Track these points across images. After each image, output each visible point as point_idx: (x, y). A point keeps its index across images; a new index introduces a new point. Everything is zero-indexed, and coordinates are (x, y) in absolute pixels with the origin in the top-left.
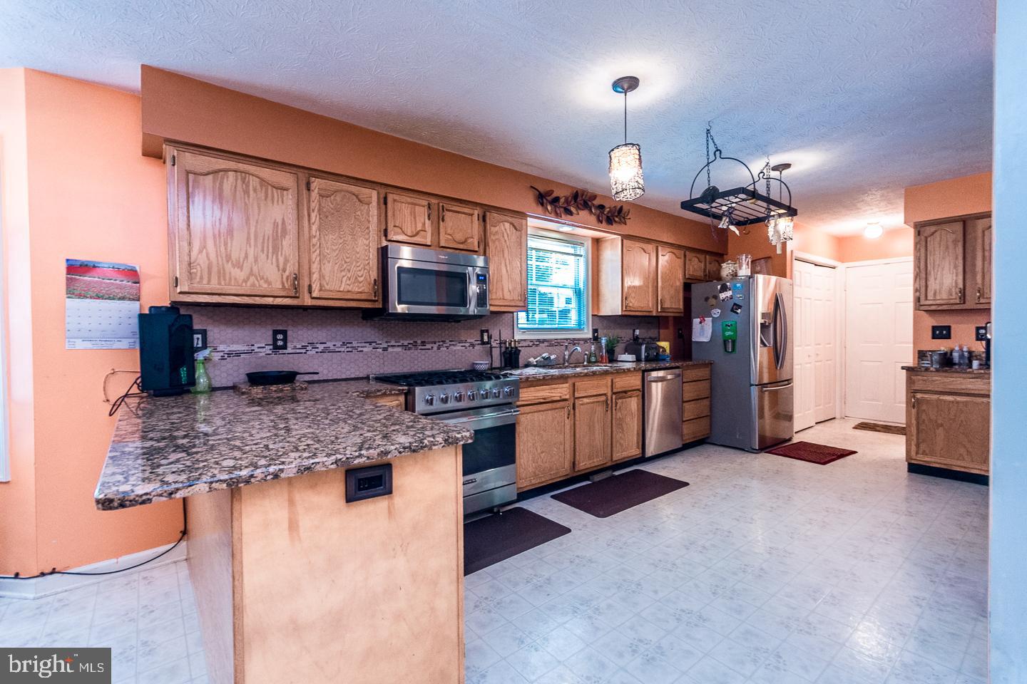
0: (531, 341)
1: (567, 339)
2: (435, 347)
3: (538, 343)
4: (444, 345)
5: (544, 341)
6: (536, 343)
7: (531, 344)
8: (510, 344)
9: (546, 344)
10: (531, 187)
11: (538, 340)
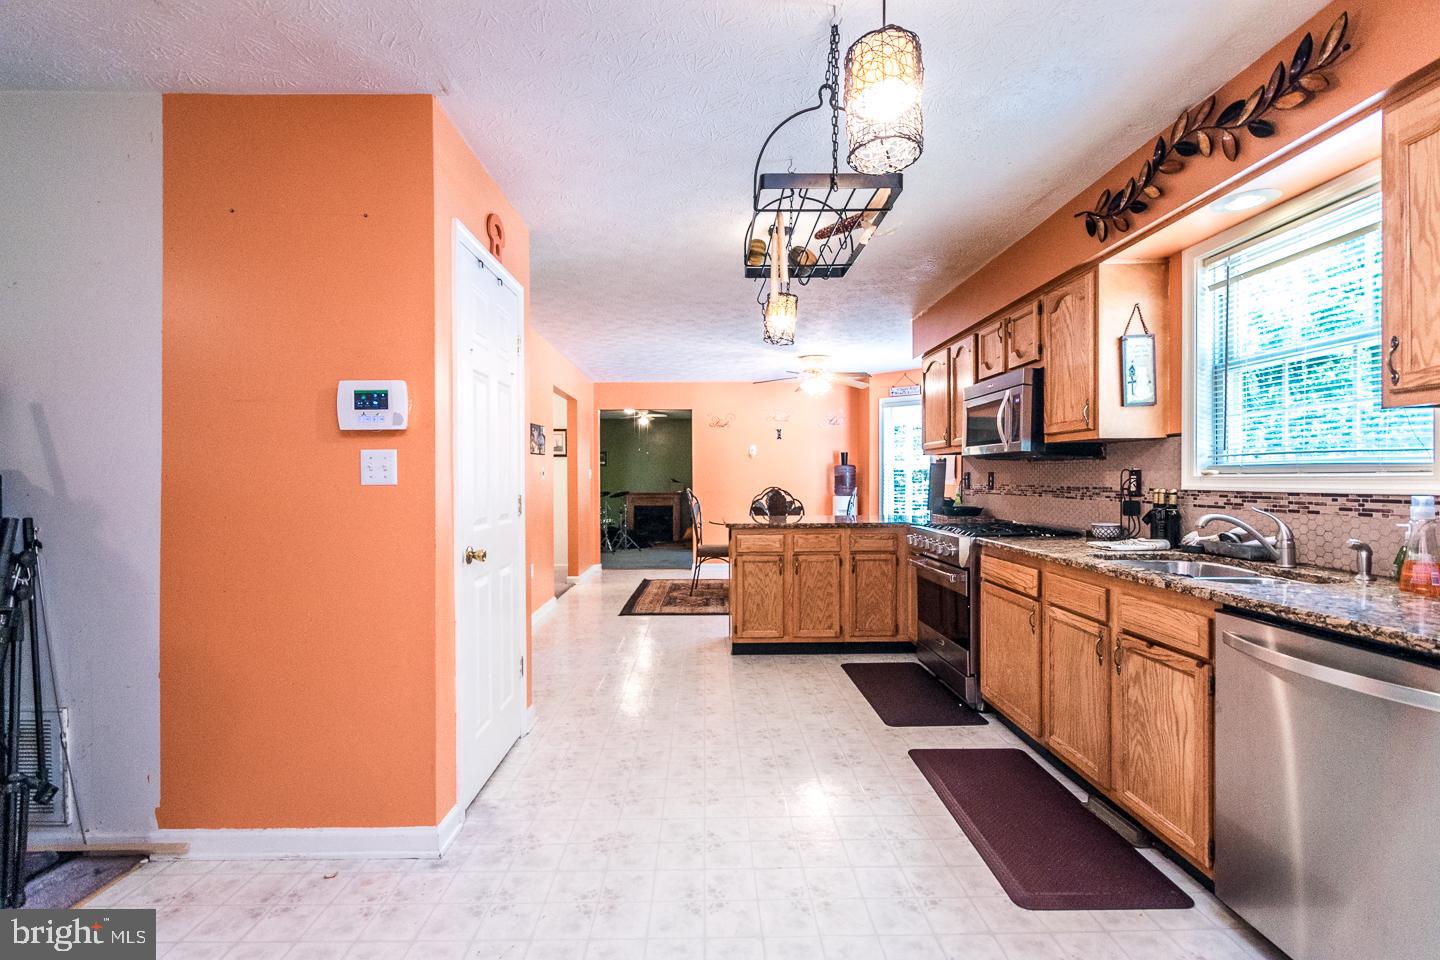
0: (1223, 495)
1: (1335, 496)
2: (1079, 494)
3: (1239, 501)
4: (1088, 493)
5: (1255, 497)
6: (1233, 500)
7: (1222, 502)
8: (1167, 495)
9: (1262, 504)
10: (1076, 216)
11: (1239, 495)
